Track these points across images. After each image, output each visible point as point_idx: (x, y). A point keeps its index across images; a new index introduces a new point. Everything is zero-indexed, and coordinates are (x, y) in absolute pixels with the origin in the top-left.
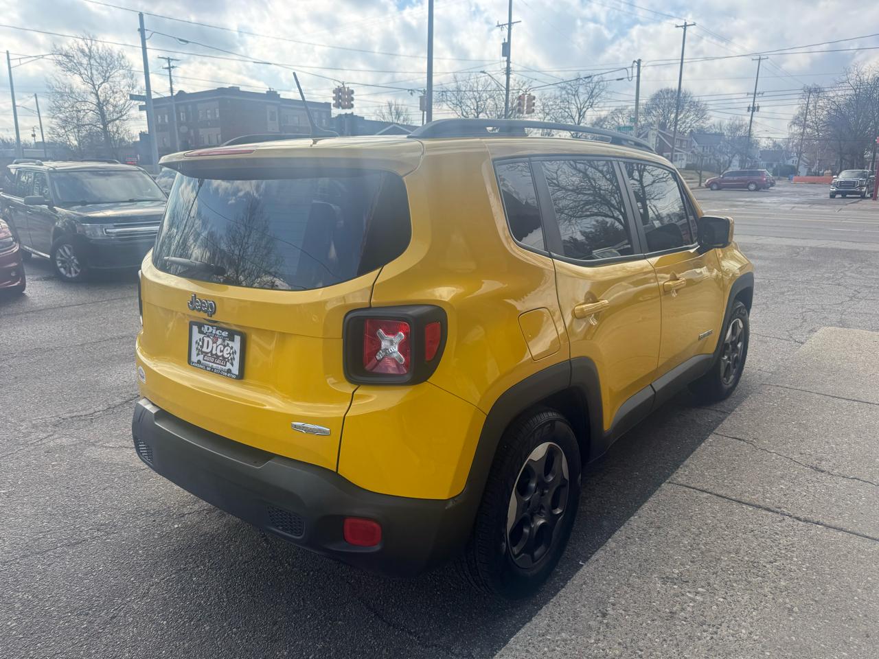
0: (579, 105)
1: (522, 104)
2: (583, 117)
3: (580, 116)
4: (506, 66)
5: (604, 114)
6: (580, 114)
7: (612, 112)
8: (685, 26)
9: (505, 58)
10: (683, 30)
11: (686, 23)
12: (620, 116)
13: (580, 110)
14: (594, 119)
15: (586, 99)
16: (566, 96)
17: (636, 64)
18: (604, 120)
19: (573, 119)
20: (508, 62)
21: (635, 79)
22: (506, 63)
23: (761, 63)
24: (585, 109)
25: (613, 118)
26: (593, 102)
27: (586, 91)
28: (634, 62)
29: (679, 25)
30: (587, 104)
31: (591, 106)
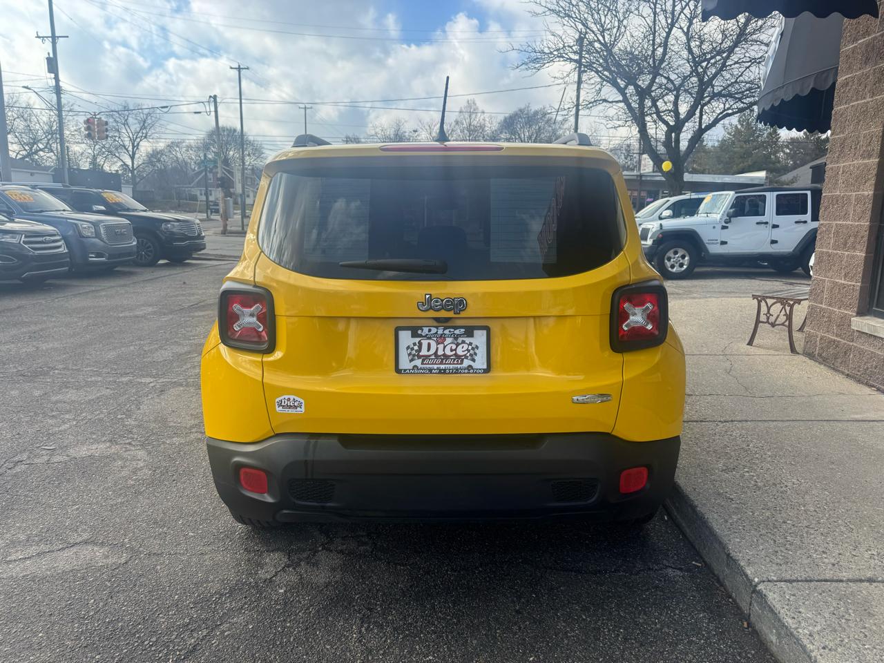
0: (131, 135)
1: (92, 127)
2: (137, 148)
3: (133, 147)
4: (54, 84)
5: (161, 145)
6: (133, 144)
7: (168, 146)
8: (239, 69)
9: (53, 75)
10: (237, 72)
11: (239, 66)
12: (178, 149)
13: (133, 141)
14: (150, 150)
15: (138, 129)
16: (114, 124)
17: (212, 99)
18: (161, 152)
19: (127, 150)
20: (57, 79)
21: (213, 114)
22: (54, 81)
23: (307, 111)
24: (138, 140)
25: (170, 151)
26: (146, 133)
27: (136, 121)
28: (210, 97)
29: (233, 67)
30: (140, 134)
31: (145, 137)
